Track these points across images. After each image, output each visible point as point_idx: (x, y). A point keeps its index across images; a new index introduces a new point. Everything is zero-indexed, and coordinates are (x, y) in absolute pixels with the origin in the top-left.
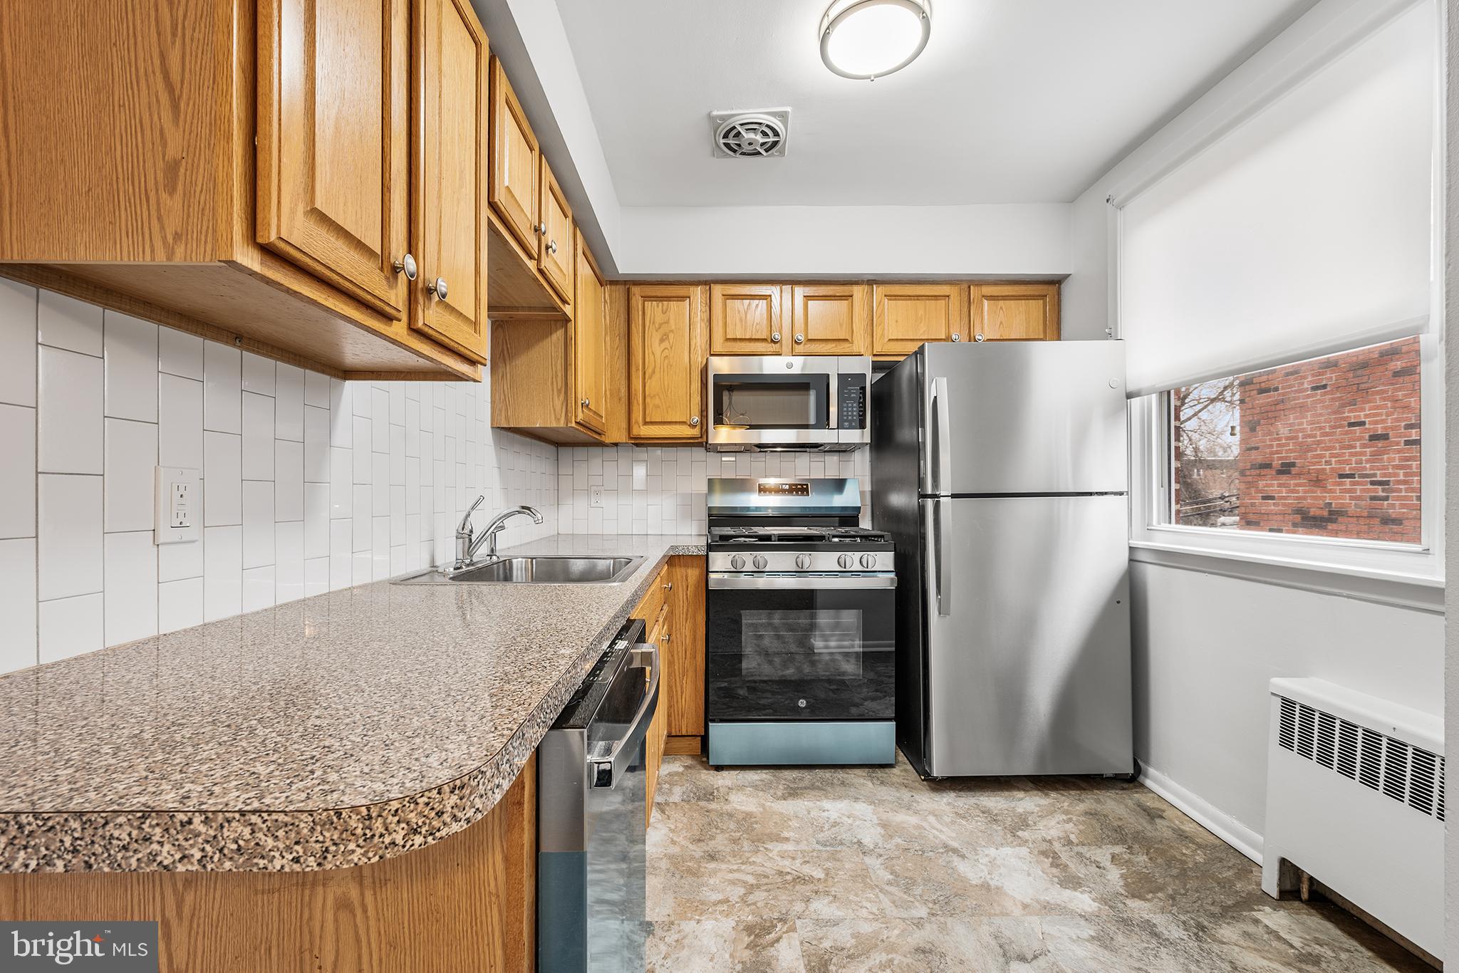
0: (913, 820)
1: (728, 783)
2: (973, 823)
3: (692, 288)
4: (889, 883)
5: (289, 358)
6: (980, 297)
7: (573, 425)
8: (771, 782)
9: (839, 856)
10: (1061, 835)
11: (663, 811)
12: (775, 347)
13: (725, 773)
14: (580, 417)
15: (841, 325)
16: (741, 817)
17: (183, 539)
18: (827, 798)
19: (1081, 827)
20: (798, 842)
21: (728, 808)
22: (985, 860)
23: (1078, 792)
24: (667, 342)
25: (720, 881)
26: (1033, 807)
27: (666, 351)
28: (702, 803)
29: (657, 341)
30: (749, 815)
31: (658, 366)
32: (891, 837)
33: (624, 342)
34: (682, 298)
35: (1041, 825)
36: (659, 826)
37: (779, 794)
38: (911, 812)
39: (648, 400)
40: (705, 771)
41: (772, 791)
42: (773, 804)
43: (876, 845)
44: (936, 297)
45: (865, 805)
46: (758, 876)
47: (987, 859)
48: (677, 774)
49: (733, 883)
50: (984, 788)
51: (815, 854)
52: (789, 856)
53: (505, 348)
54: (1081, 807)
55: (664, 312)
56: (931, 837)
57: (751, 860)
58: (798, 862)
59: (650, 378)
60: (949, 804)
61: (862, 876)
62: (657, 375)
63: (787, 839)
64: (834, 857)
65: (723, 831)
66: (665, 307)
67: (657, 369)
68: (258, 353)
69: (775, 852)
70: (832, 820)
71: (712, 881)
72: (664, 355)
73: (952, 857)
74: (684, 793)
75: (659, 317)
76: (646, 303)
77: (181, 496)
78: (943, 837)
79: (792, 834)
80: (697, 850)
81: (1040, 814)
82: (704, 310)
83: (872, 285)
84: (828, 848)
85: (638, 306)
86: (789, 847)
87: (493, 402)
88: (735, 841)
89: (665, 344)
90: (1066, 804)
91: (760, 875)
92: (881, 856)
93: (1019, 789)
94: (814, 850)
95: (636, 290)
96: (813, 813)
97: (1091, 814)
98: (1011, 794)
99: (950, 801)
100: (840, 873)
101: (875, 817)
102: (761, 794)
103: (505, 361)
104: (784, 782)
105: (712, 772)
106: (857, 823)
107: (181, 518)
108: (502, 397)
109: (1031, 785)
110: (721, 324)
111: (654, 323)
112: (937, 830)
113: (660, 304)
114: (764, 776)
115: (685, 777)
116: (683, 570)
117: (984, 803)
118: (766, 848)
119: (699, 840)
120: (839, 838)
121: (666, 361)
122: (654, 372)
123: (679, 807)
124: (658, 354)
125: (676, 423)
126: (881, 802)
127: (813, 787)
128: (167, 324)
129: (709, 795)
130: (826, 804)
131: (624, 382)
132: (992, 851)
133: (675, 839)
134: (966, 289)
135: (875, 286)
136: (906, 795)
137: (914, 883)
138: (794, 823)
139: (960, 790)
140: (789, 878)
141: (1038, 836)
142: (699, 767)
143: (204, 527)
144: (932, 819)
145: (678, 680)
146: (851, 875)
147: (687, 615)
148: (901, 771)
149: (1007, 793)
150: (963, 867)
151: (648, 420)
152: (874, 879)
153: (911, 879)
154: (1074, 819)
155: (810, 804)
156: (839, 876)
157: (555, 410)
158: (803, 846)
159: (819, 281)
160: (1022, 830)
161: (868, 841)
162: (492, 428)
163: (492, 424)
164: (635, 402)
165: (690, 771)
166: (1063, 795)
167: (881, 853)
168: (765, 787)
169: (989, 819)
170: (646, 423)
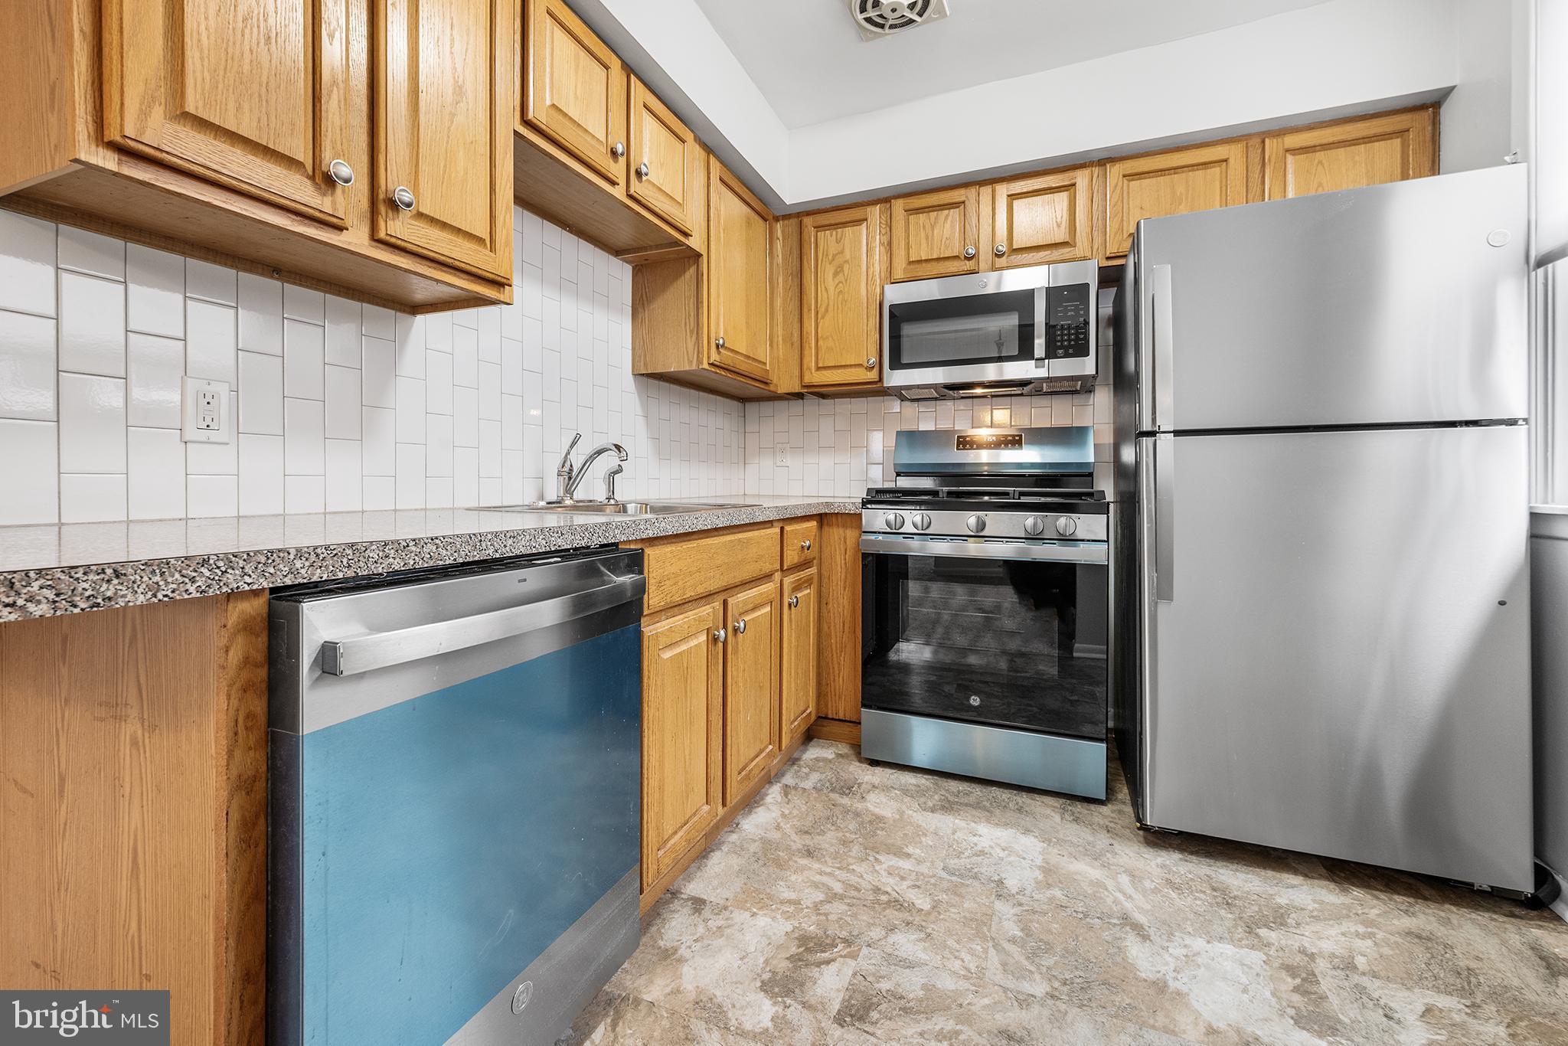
0: (1093, 872)
1: (876, 780)
2: (1189, 899)
3: (869, 209)
4: (1013, 940)
5: (340, 291)
6: (1281, 152)
7: (706, 366)
8: (928, 789)
9: (963, 891)
10: (1339, 951)
11: (786, 795)
12: (969, 265)
13: (878, 770)
14: (715, 357)
15: (1059, 226)
16: (868, 819)
17: (211, 440)
18: (988, 821)
19: (1386, 951)
20: (919, 862)
21: (859, 806)
22: (1179, 952)
23: (1411, 900)
24: (841, 275)
25: (803, 881)
26: (1310, 902)
27: (841, 285)
28: (834, 796)
29: (831, 275)
30: (880, 819)
31: (831, 303)
32: (1049, 886)
33: (797, 281)
34: (858, 222)
35: (1307, 931)
36: (773, 808)
37: (930, 804)
38: (1097, 863)
39: (821, 343)
40: (858, 764)
41: (923, 800)
42: (915, 814)
43: (1022, 891)
44: (1205, 165)
45: (1036, 840)
46: (848, 885)
47: (1184, 951)
48: (825, 760)
49: (816, 885)
50: (1234, 858)
51: (933, 881)
52: (899, 875)
53: (644, 293)
54: (1406, 922)
55: (838, 241)
56: (1109, 901)
57: (851, 867)
58: (905, 884)
59: (823, 317)
60: (1163, 866)
61: (979, 925)
62: (830, 314)
63: (908, 856)
64: (955, 890)
65: (839, 828)
66: (839, 236)
67: (831, 308)
68: (301, 285)
69: (885, 866)
70: (979, 848)
71: (793, 878)
72: (837, 290)
73: (1126, 933)
74: (820, 780)
75: (833, 248)
76: (819, 234)
77: (208, 403)
78: (1128, 905)
79: (918, 851)
80: (798, 842)
81: (1315, 914)
82: (883, 232)
83: (1105, 165)
84: (954, 878)
85: (810, 238)
86: (906, 865)
87: (633, 349)
88: (844, 842)
89: (840, 277)
90: (1375, 911)
91: (851, 886)
92: (1020, 905)
93: (1296, 872)
94: (934, 876)
95: (808, 221)
96: (959, 835)
97: (1419, 937)
98: (1278, 875)
99: (1168, 862)
100: (953, 910)
101: (1041, 857)
102: (907, 799)
103: (643, 304)
104: (943, 792)
105: (864, 766)
106: (1012, 859)
107: (208, 421)
108: (642, 343)
109: (1323, 871)
110: (903, 244)
111: (827, 255)
112: (1125, 894)
113: (834, 233)
114: (923, 781)
115: (831, 766)
116: (841, 531)
117: (1222, 878)
118: (876, 859)
119: (806, 832)
120: (976, 870)
121: (841, 296)
122: (827, 310)
123: (806, 794)
124: (831, 289)
125: (851, 366)
126: (1060, 842)
127: (977, 806)
128: (193, 256)
129: (847, 788)
130: (983, 829)
131: (796, 326)
132: (1199, 944)
133: (782, 824)
134: (1259, 146)
135: (1108, 166)
136: (1102, 841)
137: (1049, 948)
138: (928, 841)
139: (1192, 853)
140: (884, 898)
141: (1295, 942)
142: (853, 757)
143: (238, 433)
144: (1124, 879)
145: (835, 656)
146: (965, 917)
147: (845, 582)
148: (1113, 812)
149: (1270, 873)
150: (1136, 951)
151: (820, 365)
152: (993, 929)
153: (1048, 943)
154: (1380, 935)
155: (963, 824)
156: (948, 914)
157: (687, 352)
158: (924, 869)
159: (1030, 173)
160: (1270, 928)
161: (1012, 883)
162: (634, 375)
163: (633, 371)
164: (807, 345)
165: (841, 759)
166: (1378, 898)
167: (1023, 901)
168: (919, 792)
169: (1219, 900)
170: (818, 369)
